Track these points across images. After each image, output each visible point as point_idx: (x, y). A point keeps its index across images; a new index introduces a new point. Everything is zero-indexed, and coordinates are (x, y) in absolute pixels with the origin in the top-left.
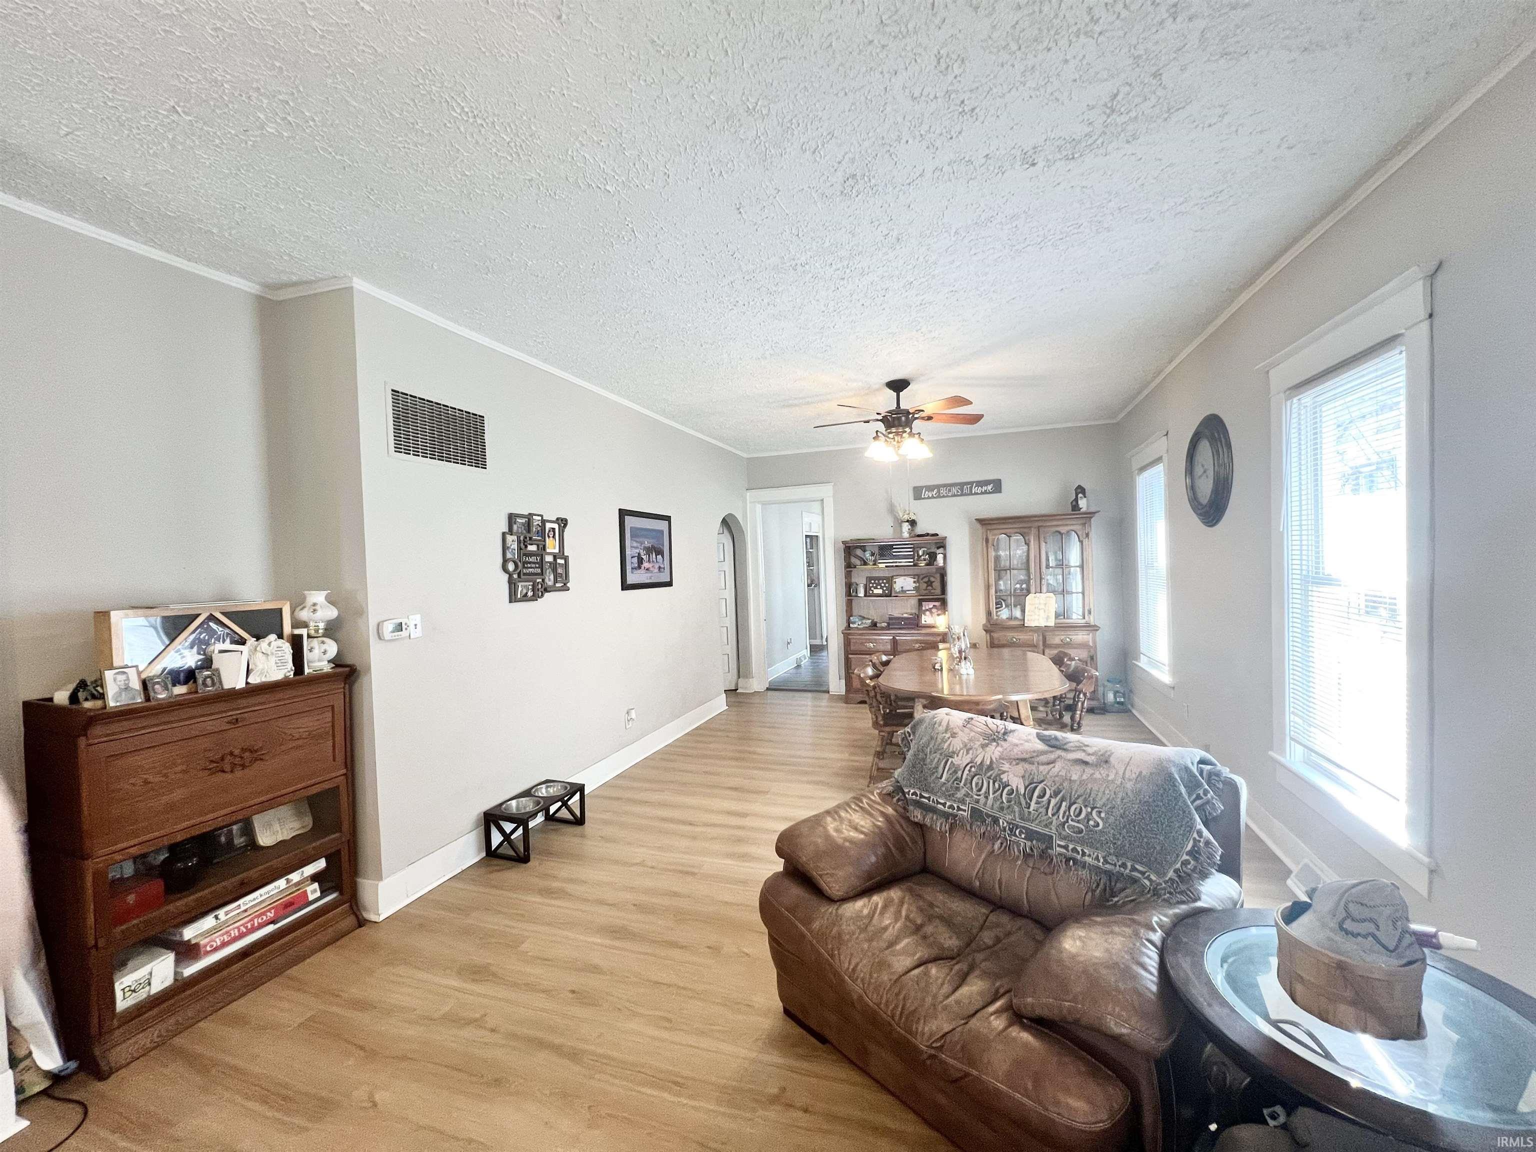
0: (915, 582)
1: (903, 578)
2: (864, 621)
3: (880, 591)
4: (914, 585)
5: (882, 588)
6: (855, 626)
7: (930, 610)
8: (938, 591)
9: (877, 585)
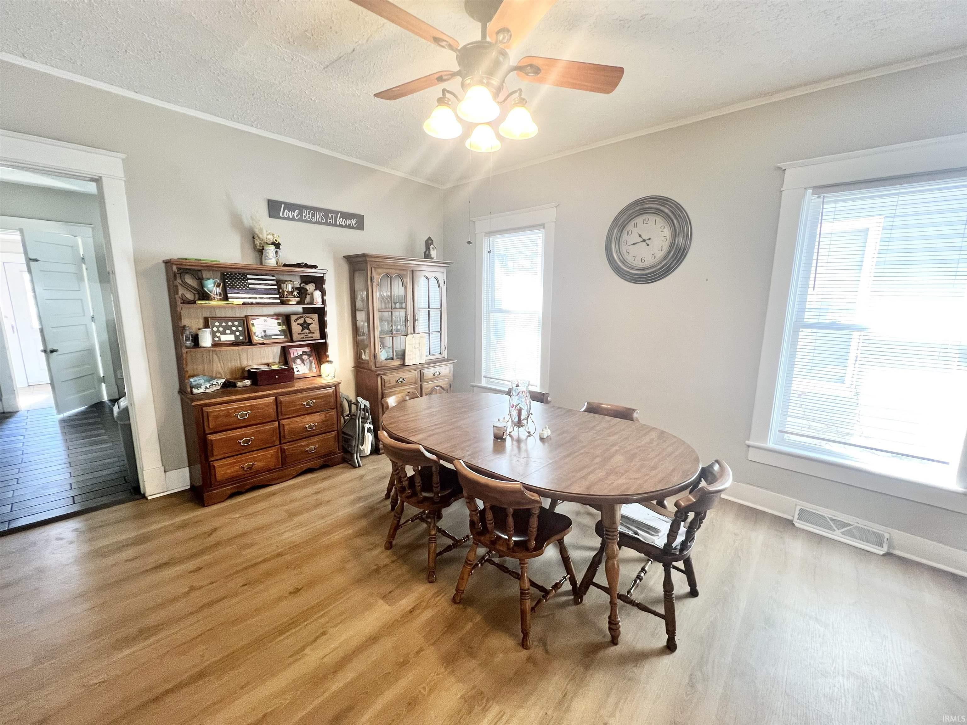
0: (279, 324)
1: (262, 319)
2: (215, 382)
3: (231, 338)
4: (280, 328)
5: (233, 332)
6: (202, 390)
7: (300, 357)
8: (317, 335)
9: (225, 328)
